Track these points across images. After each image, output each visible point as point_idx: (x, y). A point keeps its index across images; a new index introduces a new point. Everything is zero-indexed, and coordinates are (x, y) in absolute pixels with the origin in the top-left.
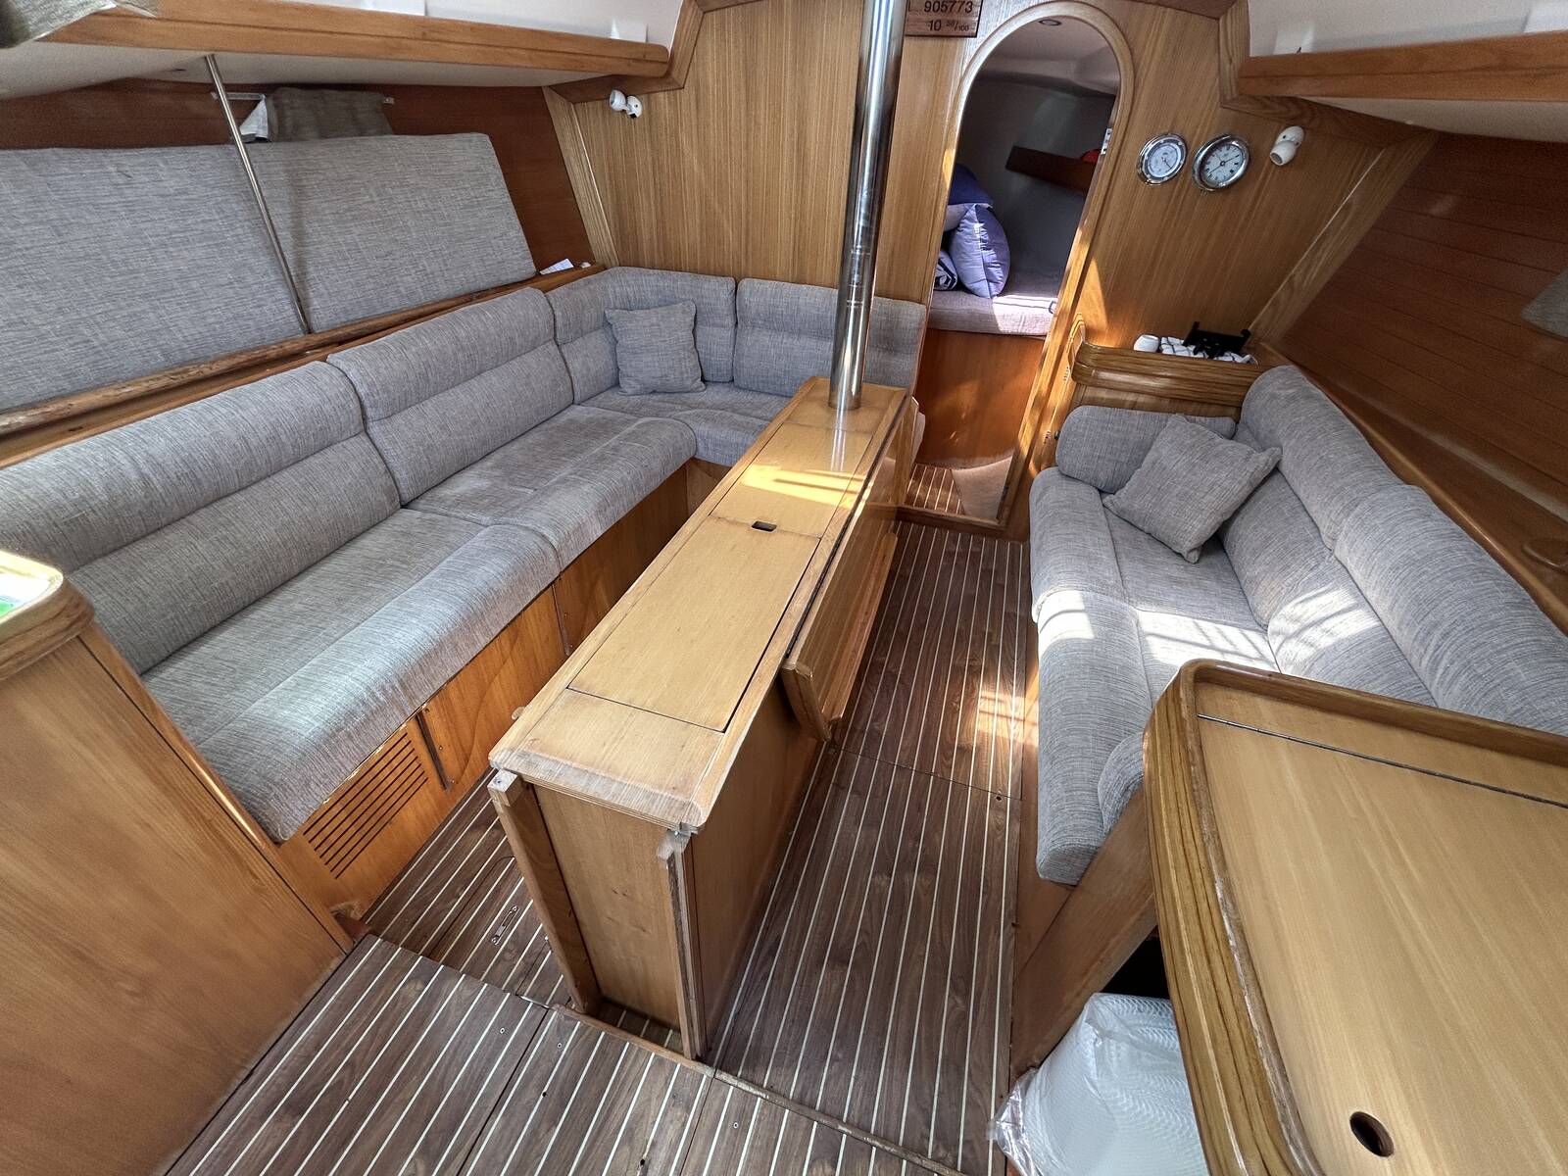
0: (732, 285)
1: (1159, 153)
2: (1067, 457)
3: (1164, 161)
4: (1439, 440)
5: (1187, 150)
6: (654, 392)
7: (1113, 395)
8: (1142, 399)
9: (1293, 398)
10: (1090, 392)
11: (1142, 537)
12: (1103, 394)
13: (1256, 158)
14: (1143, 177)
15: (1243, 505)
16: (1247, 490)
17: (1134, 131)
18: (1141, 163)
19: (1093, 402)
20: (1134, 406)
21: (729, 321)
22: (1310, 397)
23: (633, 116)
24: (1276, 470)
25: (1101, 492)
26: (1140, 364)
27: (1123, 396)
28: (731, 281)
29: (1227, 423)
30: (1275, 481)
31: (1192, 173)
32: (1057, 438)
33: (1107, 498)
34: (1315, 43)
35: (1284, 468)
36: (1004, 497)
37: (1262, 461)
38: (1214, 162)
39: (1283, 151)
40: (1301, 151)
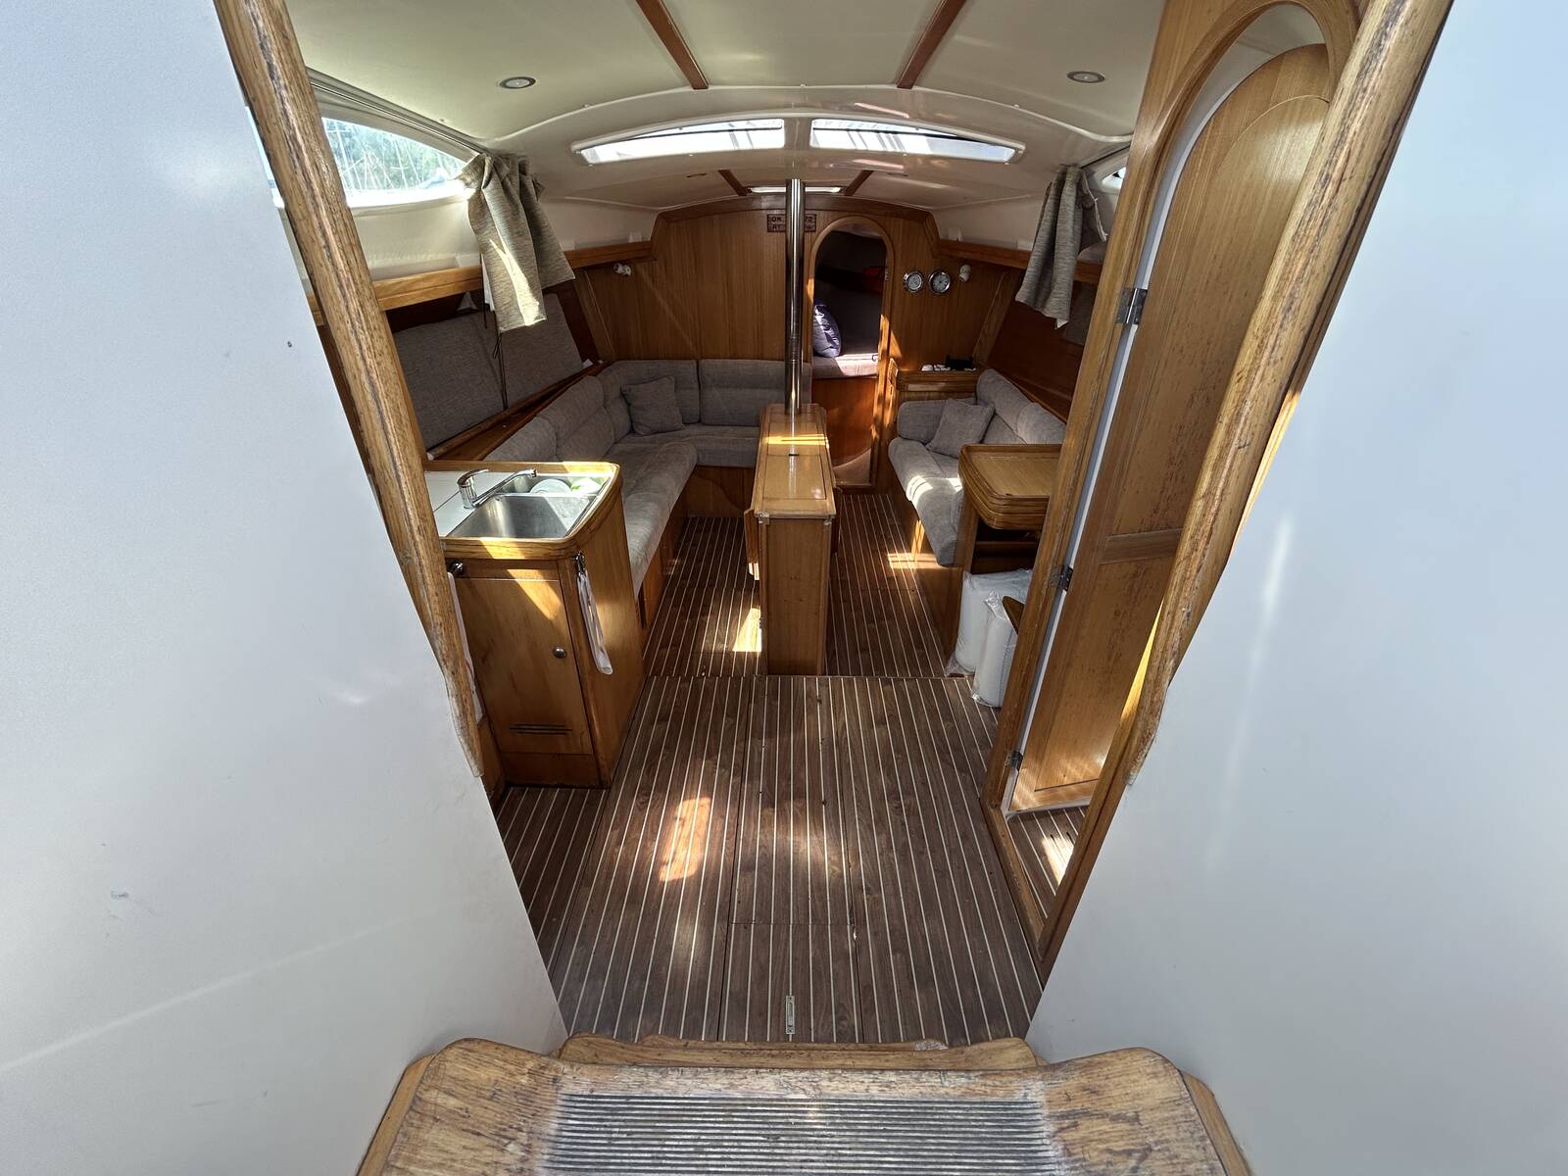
0: (695, 365)
1: (911, 279)
2: (903, 429)
3: (915, 283)
4: (1051, 391)
5: (923, 277)
6: (658, 432)
7: (919, 395)
8: (932, 394)
9: (993, 382)
10: (906, 395)
11: (948, 458)
12: (913, 395)
13: (954, 279)
14: (907, 289)
15: (986, 432)
16: (985, 425)
17: (898, 267)
18: (905, 283)
19: (909, 399)
20: (929, 399)
21: (696, 386)
22: (999, 380)
23: (627, 275)
24: (995, 414)
25: (925, 444)
26: (928, 378)
27: (923, 395)
28: (694, 361)
29: (972, 399)
30: (996, 418)
31: (929, 286)
32: (895, 422)
33: (927, 446)
34: (963, 237)
35: (997, 412)
36: (871, 469)
37: (988, 410)
38: (936, 282)
39: (964, 276)
40: (971, 275)
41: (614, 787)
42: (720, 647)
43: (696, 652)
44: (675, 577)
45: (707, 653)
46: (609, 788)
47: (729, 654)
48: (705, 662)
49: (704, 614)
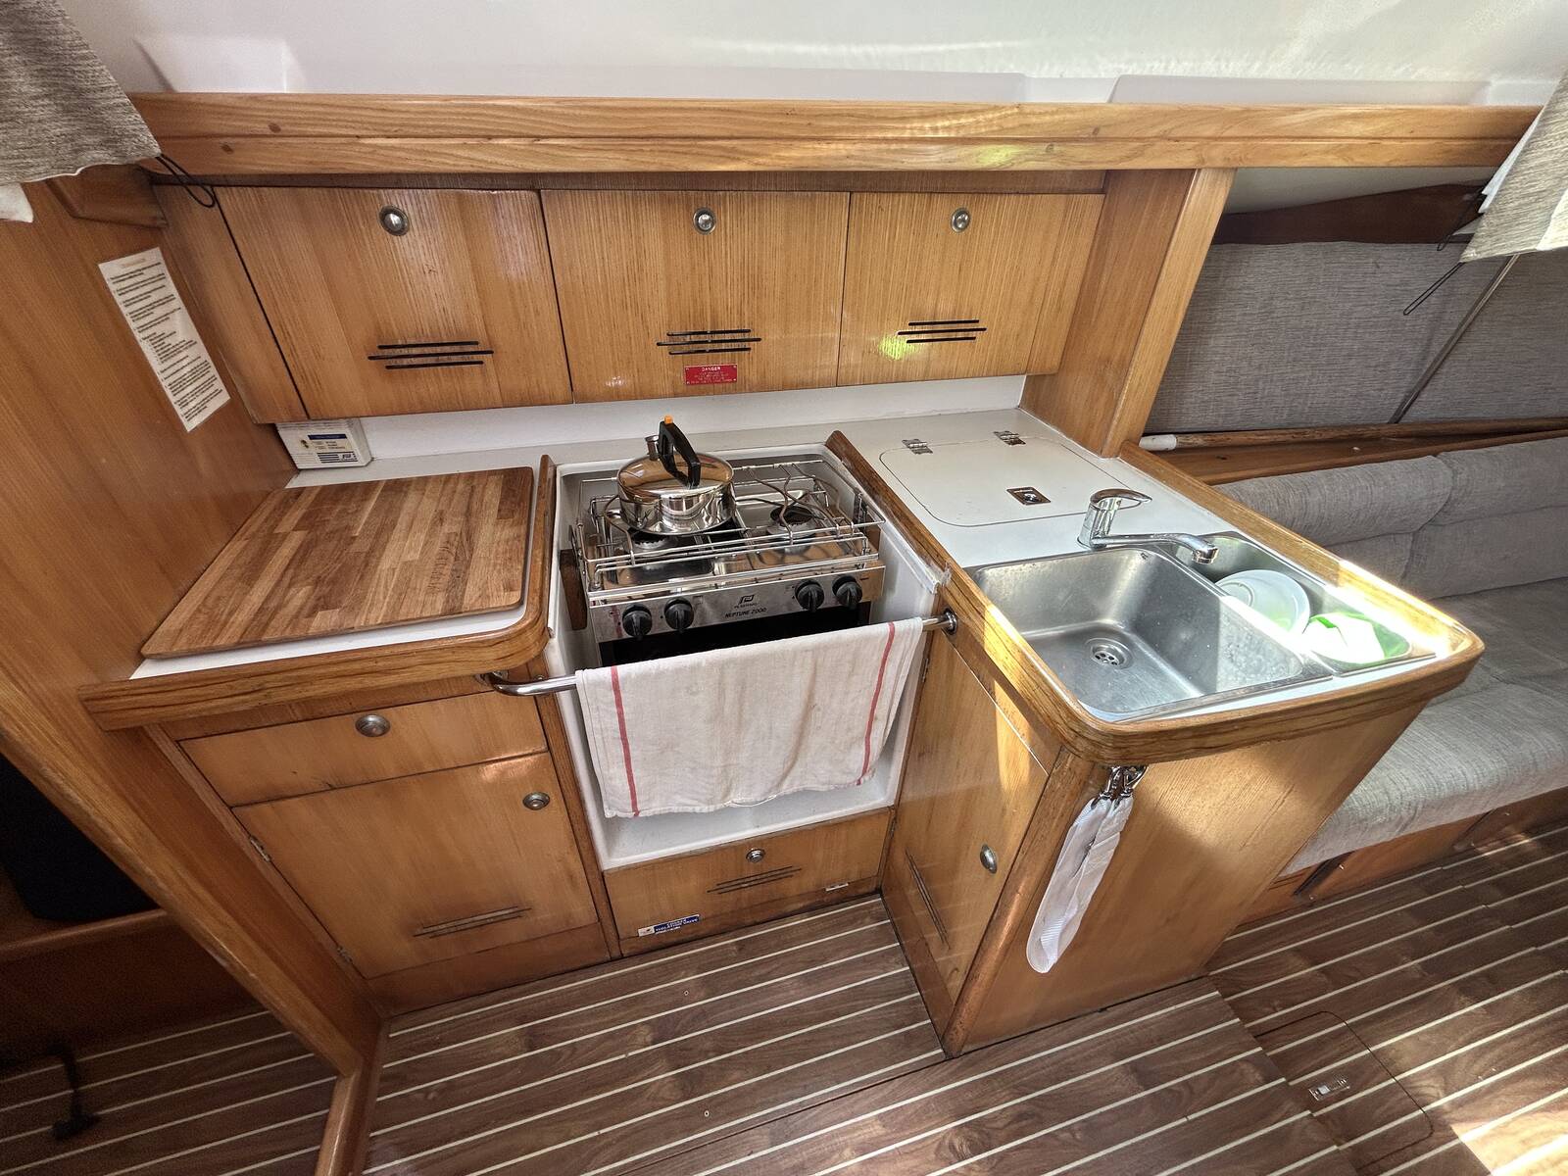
41: (956, 1064)
42: (1429, 1087)
43: (1360, 1036)
44: (1486, 867)
45: (1384, 1065)
46: (949, 1057)
47: (1435, 1127)
48: (1357, 1076)
49: (1472, 991)
